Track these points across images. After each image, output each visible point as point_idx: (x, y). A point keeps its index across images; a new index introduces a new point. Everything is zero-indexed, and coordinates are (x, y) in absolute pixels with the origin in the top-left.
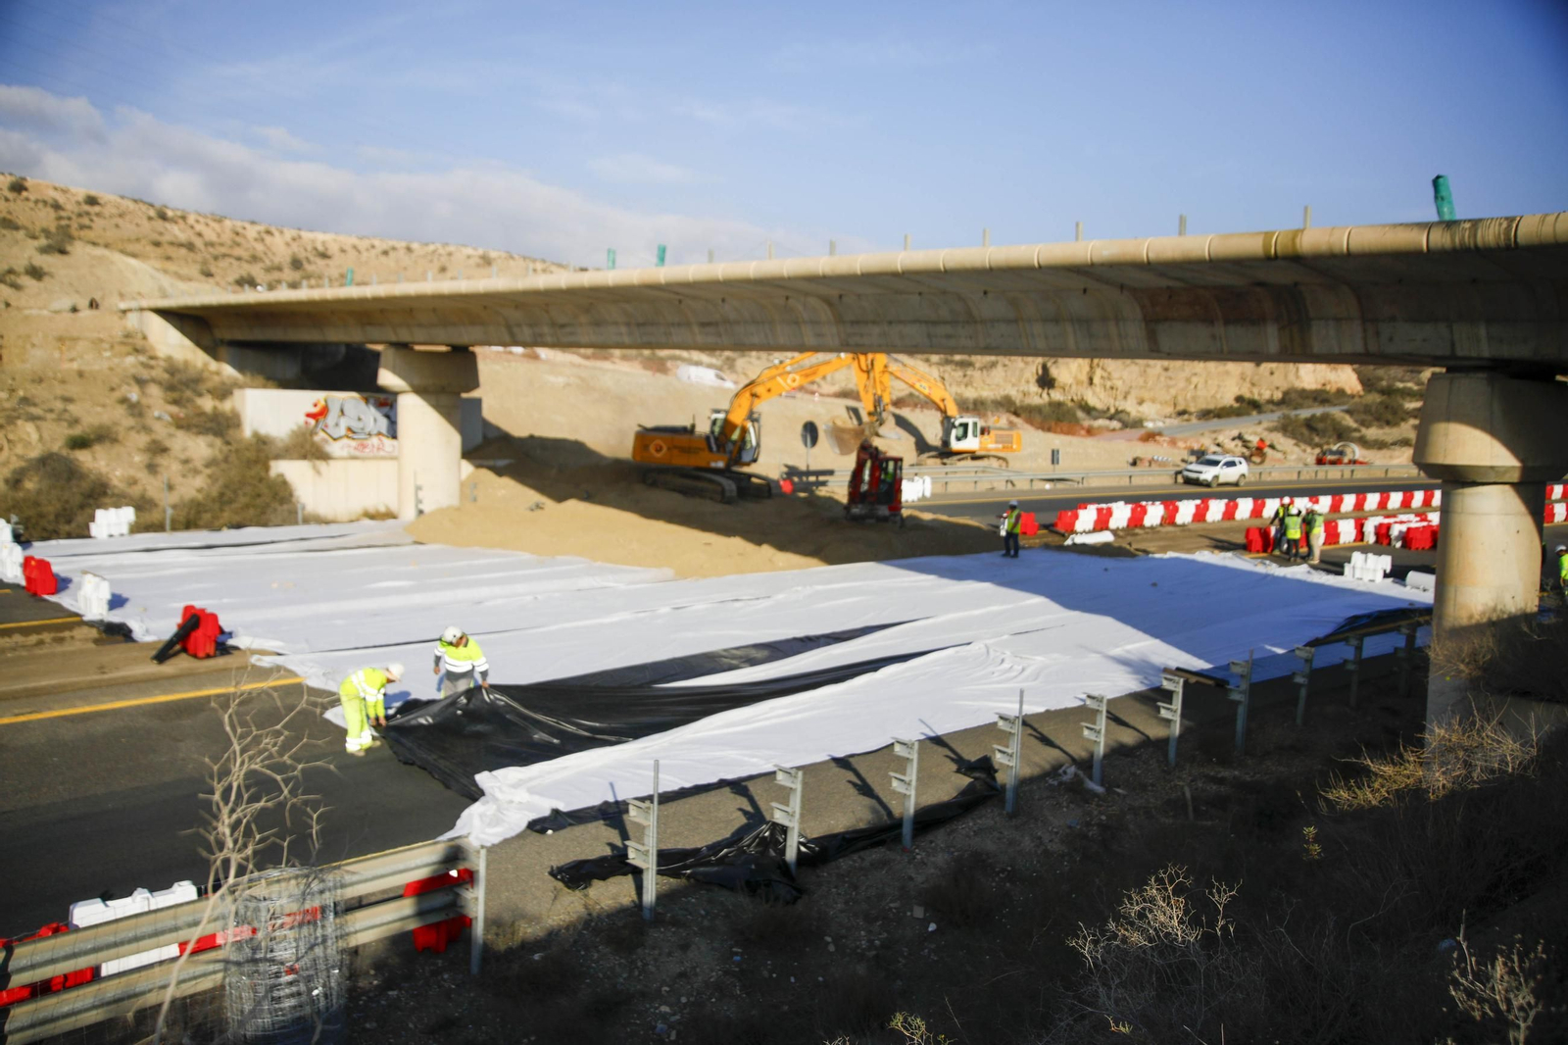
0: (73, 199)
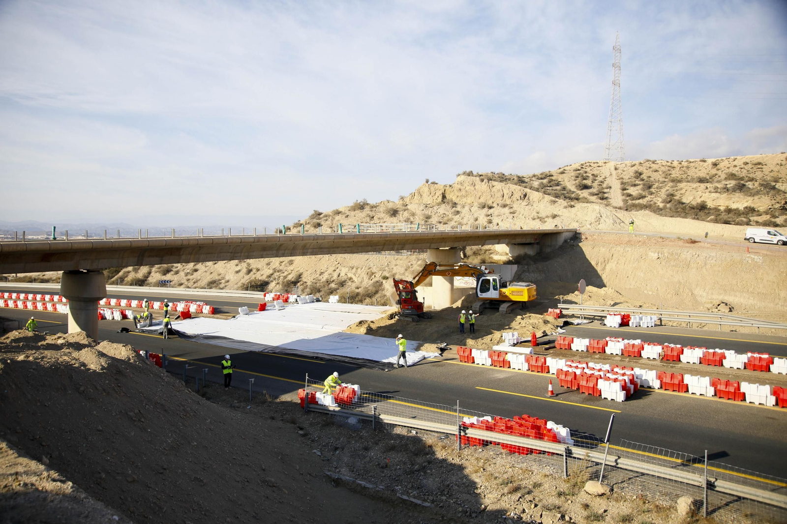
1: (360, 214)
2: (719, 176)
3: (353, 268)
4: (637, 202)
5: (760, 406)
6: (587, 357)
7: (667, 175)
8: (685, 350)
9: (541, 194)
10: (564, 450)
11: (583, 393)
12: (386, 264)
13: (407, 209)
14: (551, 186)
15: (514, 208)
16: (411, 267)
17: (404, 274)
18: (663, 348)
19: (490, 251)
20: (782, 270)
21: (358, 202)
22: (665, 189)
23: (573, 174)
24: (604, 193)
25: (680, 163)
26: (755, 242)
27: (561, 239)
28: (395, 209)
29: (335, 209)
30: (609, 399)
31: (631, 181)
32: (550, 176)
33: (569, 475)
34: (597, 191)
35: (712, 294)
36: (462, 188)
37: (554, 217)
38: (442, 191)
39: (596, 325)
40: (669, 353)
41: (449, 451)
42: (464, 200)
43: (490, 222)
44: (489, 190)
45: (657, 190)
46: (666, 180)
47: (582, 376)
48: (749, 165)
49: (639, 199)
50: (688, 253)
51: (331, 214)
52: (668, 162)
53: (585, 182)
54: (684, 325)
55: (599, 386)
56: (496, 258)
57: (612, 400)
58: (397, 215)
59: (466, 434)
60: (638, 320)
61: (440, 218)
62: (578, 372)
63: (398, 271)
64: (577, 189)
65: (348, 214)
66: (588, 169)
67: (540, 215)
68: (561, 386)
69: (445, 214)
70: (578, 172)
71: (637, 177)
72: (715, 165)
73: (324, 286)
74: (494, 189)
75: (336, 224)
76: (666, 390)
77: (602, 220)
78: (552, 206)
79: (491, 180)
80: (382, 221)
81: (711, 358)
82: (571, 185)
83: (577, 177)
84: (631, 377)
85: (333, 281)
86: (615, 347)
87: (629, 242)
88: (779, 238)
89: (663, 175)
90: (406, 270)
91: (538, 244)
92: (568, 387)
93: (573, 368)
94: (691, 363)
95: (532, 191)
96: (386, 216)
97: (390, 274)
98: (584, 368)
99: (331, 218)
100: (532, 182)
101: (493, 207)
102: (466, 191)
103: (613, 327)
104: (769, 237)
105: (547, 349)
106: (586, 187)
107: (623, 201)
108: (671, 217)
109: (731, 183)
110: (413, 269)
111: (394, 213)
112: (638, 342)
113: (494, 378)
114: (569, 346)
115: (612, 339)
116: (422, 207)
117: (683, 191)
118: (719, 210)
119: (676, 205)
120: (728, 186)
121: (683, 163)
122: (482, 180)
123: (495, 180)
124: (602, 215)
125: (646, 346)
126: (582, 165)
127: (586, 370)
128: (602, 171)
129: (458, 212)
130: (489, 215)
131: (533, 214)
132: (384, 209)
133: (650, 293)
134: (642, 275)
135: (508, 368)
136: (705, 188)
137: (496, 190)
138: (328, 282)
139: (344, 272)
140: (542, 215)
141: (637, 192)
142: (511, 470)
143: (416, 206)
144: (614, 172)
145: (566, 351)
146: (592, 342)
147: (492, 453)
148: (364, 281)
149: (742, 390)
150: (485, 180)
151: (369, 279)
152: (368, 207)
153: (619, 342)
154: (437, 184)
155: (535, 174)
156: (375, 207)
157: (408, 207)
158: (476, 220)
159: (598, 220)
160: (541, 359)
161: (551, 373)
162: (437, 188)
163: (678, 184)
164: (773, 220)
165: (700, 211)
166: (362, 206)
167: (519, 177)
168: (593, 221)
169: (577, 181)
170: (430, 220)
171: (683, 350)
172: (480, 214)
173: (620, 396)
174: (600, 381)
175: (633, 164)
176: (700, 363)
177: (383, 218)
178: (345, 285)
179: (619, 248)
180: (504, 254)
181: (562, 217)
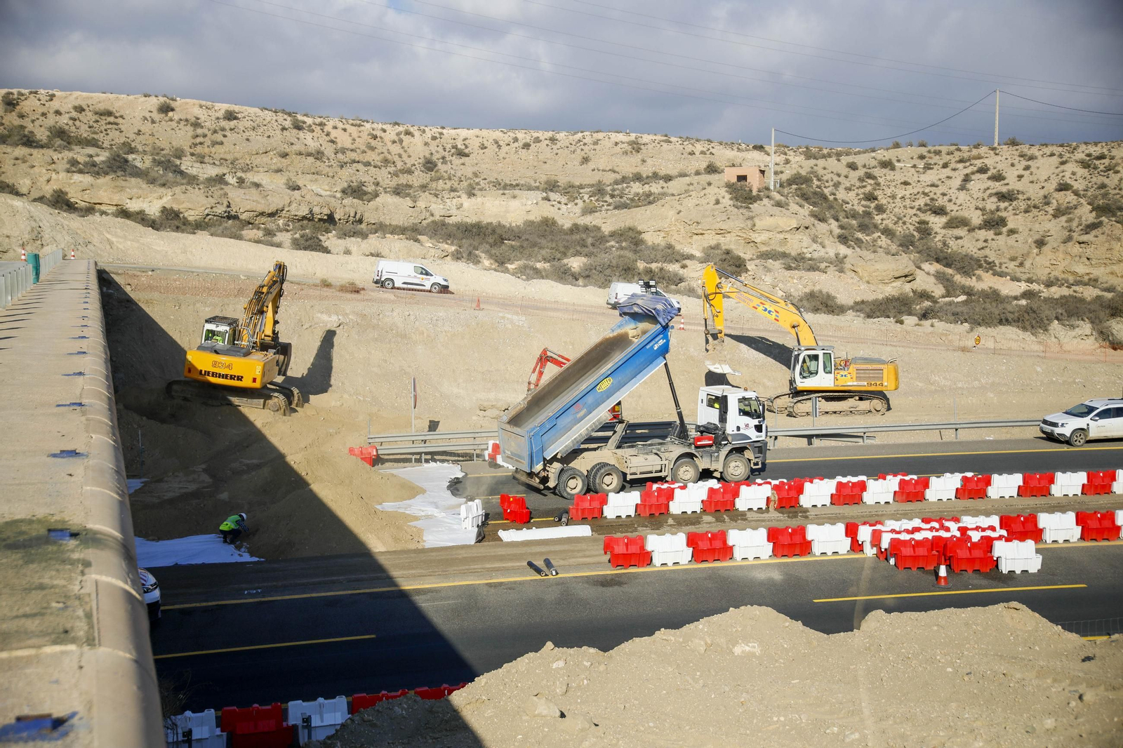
0: (214, 115)
35: (475, 391)
55: (995, 554)
88: (433, 280)
104: (418, 279)
125: (741, 491)
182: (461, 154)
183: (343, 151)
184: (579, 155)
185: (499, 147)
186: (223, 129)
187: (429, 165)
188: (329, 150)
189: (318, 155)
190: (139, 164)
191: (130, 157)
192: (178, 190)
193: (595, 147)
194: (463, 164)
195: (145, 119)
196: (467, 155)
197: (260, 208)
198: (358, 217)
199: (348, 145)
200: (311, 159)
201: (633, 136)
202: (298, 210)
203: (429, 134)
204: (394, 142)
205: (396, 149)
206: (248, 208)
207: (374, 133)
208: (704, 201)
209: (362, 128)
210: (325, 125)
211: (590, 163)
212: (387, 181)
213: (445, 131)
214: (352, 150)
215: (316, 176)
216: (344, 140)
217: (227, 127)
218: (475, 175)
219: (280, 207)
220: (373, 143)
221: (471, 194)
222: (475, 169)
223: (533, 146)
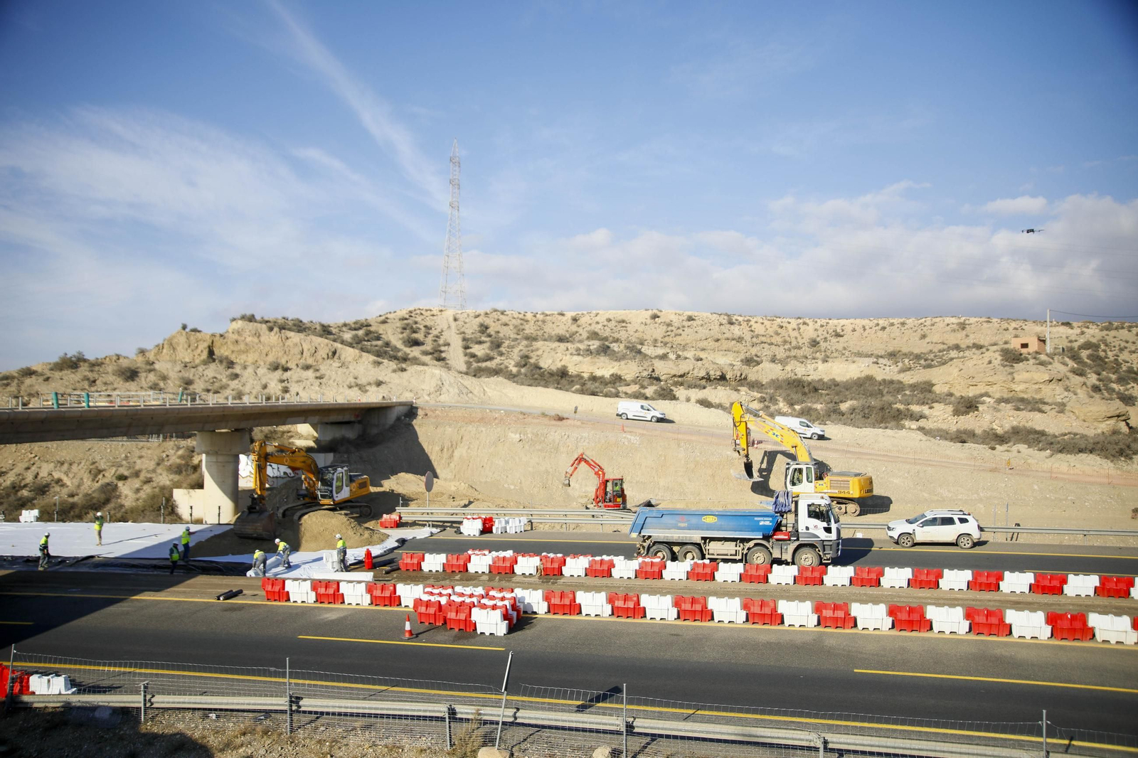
1: (71, 377)
2: (580, 335)
3: (62, 464)
4: (484, 365)
5: (662, 622)
6: (444, 579)
7: (519, 330)
8: (568, 560)
9: (357, 351)
10: (446, 710)
11: (451, 629)
12: (123, 455)
13: (154, 370)
14: (368, 341)
15: (321, 371)
16: (166, 459)
17: (154, 471)
18: (541, 560)
19: (289, 434)
20: (660, 453)
21: (68, 356)
22: (518, 349)
23: (399, 324)
24: (441, 352)
25: (535, 316)
26: (627, 419)
27: (393, 416)
28: (133, 368)
29: (24, 367)
30: (487, 634)
31: (475, 338)
32: (367, 326)
33: (454, 744)
34: (432, 349)
35: (586, 485)
36: (240, 339)
37: (379, 384)
38: (209, 342)
39: (449, 535)
40: (549, 565)
41: (275, 737)
42: (243, 357)
43: (286, 390)
44: (282, 344)
45: (508, 350)
46: (518, 337)
47: (450, 605)
48: (613, 322)
49: (486, 361)
50: (556, 434)
51: (16, 375)
52: (520, 313)
53: (415, 335)
54: (558, 527)
55: (473, 618)
56: (300, 443)
57: (491, 634)
58: (137, 379)
59: (299, 707)
60: (503, 524)
61: (208, 384)
62: (443, 601)
63: (143, 467)
64: (406, 346)
65: (49, 375)
66: (419, 319)
67: (359, 382)
68: (421, 623)
69: (215, 378)
70: (406, 321)
71: (482, 332)
72: (575, 320)
73: (8, 495)
74: (289, 343)
75: (26, 391)
76: (554, 614)
77: (444, 389)
78: (376, 369)
79: (284, 329)
80: (110, 387)
81: (598, 567)
82: (396, 340)
83: (405, 329)
84: (512, 601)
85: (25, 486)
86: (480, 562)
87: (482, 420)
88: (653, 413)
89: (515, 331)
90: (158, 464)
91: (359, 422)
92: (430, 623)
93: (435, 596)
94: (576, 576)
95: (345, 347)
96: (119, 379)
97: (130, 471)
98: (450, 595)
99: (16, 381)
100: (341, 333)
101: (290, 369)
102: (246, 344)
103: (472, 535)
104: (643, 413)
105: (387, 573)
106: (416, 343)
107: (466, 363)
108: (529, 385)
109: (595, 344)
110: (168, 463)
111: (131, 375)
112: (509, 553)
113: (323, 619)
114: (419, 565)
115: (477, 552)
116: (178, 368)
117: (539, 353)
118: (582, 378)
119: (532, 370)
120: (592, 348)
121: (538, 316)
122: (271, 329)
123: (290, 330)
124: (444, 383)
125: (520, 559)
126: (411, 312)
127: (453, 598)
128: (438, 322)
129: (236, 376)
130: (284, 381)
131: (349, 380)
132: (115, 368)
133: (512, 487)
134: (501, 463)
135: (341, 603)
136: (565, 349)
137: (291, 345)
138: (14, 487)
139: (45, 471)
140: (363, 381)
141: (483, 351)
142: (371, 750)
143: (169, 366)
144: (453, 324)
145: (415, 574)
146: (450, 558)
147: (340, 730)
148: (83, 483)
149: (642, 605)
150: (276, 329)
151: (93, 480)
152: (86, 364)
153: (485, 555)
154: (199, 331)
155: (347, 322)
156: (98, 365)
157: (157, 366)
158: (265, 387)
159: (439, 389)
160: (388, 587)
161: (403, 605)
162: (200, 337)
163: (534, 343)
164: (642, 391)
165: (561, 378)
166: (75, 364)
167: (323, 326)
168: (432, 390)
169: (405, 335)
170: (191, 387)
171: (565, 560)
172: (270, 379)
173: (501, 628)
174: (473, 610)
175: (477, 314)
176: (586, 575)
177: (112, 383)
178: (48, 491)
179: (470, 428)
180: (310, 437)
181: (390, 385)
182: (838, 335)
183: (757, 336)
184: (920, 333)
185: (865, 330)
186: (684, 327)
187: (814, 343)
188: (747, 336)
189: (740, 340)
190: (616, 349)
191: (612, 345)
192: (623, 363)
193: (932, 327)
194: (838, 342)
195: (642, 323)
196: (842, 336)
197: (673, 372)
198: (743, 377)
199: (762, 332)
200: (734, 342)
201: (962, 320)
202: (699, 373)
203: (819, 324)
204: (794, 329)
205: (795, 334)
206: (665, 372)
207: (781, 324)
208: (980, 362)
209: (774, 322)
210: (750, 321)
211: (926, 339)
212: (782, 354)
213: (830, 321)
214: (763, 336)
215: (727, 352)
216: (759, 329)
217: (686, 326)
218: (845, 349)
219: (687, 371)
220: (780, 331)
221: (825, 361)
222: (845, 345)
223: (888, 328)
